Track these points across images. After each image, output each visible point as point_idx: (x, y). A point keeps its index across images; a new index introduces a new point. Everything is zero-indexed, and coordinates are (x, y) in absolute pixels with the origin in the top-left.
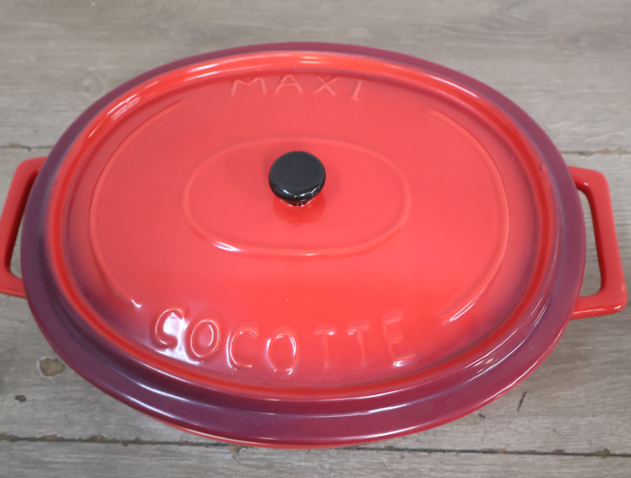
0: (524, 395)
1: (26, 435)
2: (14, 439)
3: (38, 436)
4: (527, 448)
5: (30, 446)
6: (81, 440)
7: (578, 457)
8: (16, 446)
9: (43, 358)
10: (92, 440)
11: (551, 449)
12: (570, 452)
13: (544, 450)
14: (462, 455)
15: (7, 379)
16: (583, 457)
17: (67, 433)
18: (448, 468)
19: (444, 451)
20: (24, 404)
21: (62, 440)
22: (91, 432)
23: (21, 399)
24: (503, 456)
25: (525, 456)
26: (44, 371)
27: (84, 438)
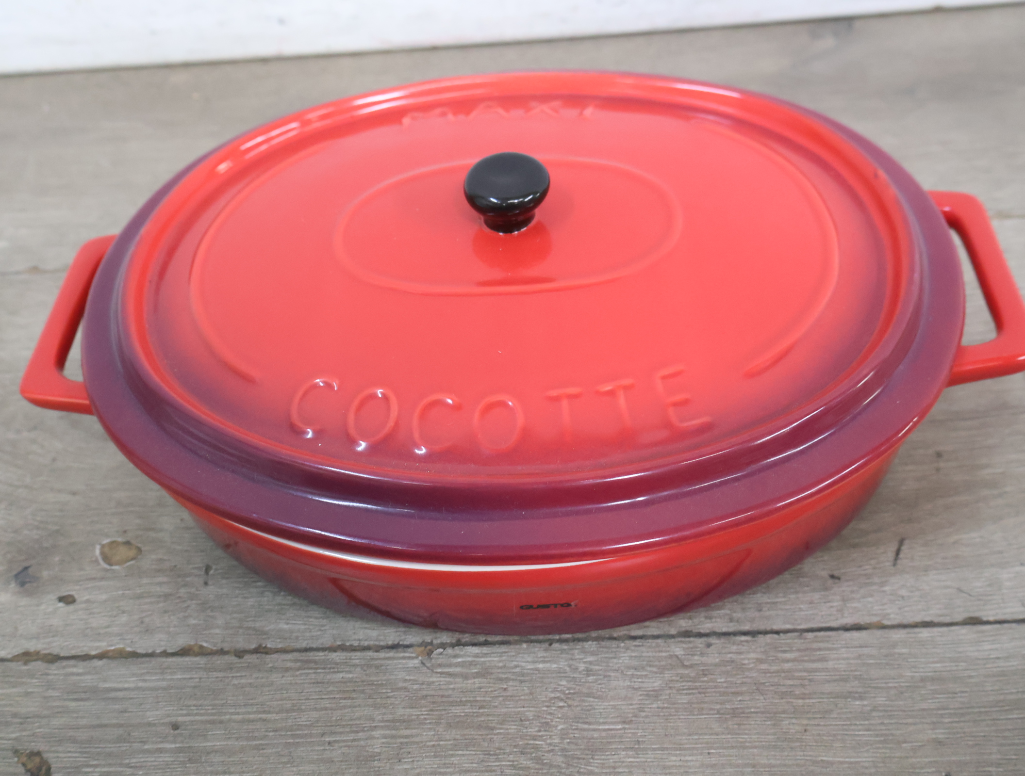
0: (901, 542)
1: (74, 652)
2: (53, 659)
3: (93, 653)
4: (918, 619)
5: (80, 667)
6: (165, 654)
7: (1006, 625)
8: (54, 669)
9: (106, 541)
10: (184, 652)
11: (959, 618)
12: (991, 619)
13: (948, 620)
14: (810, 635)
15: (45, 574)
16: (1014, 625)
17: (143, 645)
18: (788, 656)
19: (777, 632)
20: (71, 607)
21: (135, 655)
22: (182, 641)
23: (67, 600)
24: (879, 633)
25: (917, 630)
26: (106, 558)
27: (170, 651)
